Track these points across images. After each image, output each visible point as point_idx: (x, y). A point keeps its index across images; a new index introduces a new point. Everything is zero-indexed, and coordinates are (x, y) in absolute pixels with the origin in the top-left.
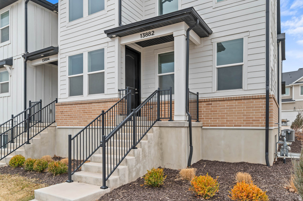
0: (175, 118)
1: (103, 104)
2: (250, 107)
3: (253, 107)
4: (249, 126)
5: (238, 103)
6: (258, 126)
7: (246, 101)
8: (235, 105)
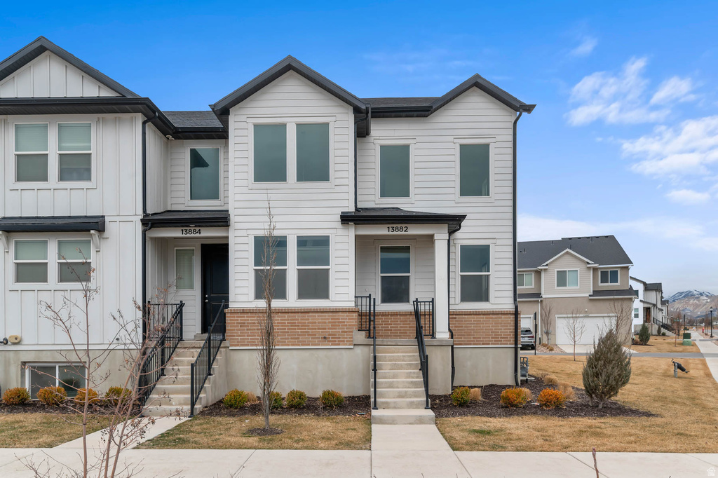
0: (438, 336)
1: (330, 314)
2: (498, 324)
3: (501, 323)
4: (498, 344)
5: (486, 318)
6: (507, 344)
7: (494, 316)
8: (483, 321)
